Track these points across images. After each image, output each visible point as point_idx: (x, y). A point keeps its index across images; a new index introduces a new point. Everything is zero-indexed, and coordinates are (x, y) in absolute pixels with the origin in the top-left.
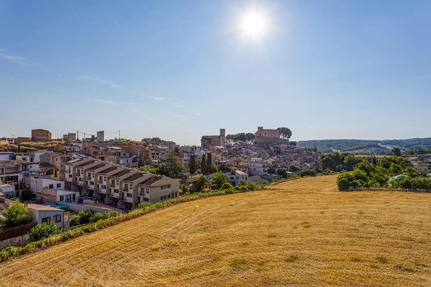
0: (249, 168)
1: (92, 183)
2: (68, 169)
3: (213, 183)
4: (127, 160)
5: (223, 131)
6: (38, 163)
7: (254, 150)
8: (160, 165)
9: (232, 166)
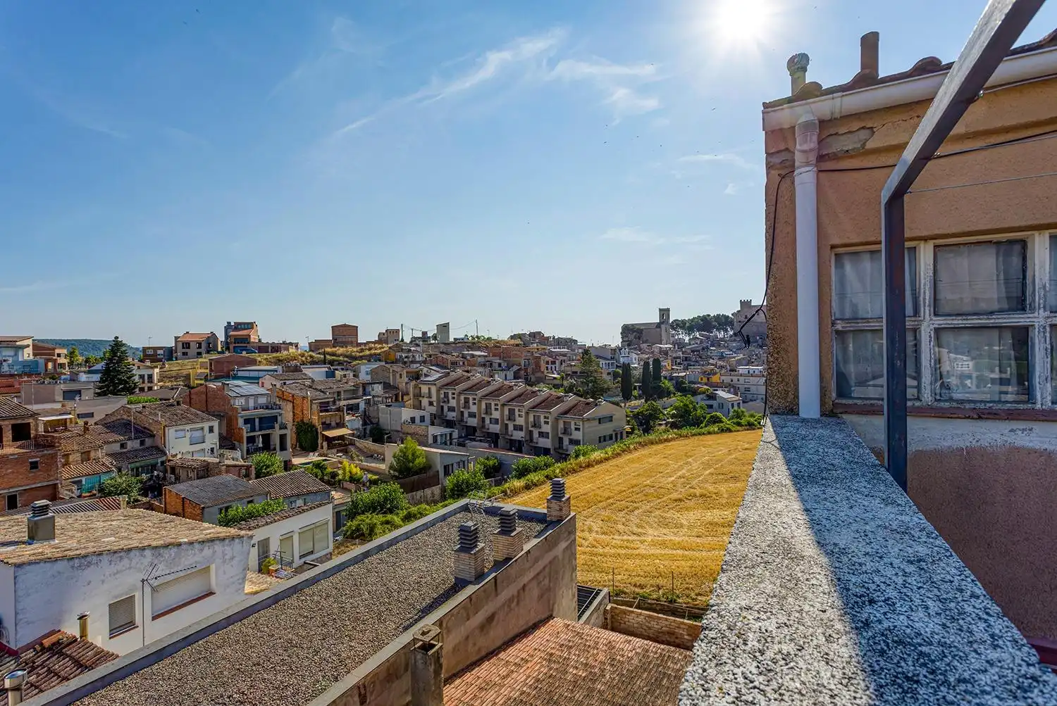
0: (733, 387)
1: (472, 415)
2: (427, 391)
3: (673, 416)
4: (506, 375)
5: (666, 313)
6: (381, 383)
7: (734, 350)
8: (565, 383)
9: (699, 383)
